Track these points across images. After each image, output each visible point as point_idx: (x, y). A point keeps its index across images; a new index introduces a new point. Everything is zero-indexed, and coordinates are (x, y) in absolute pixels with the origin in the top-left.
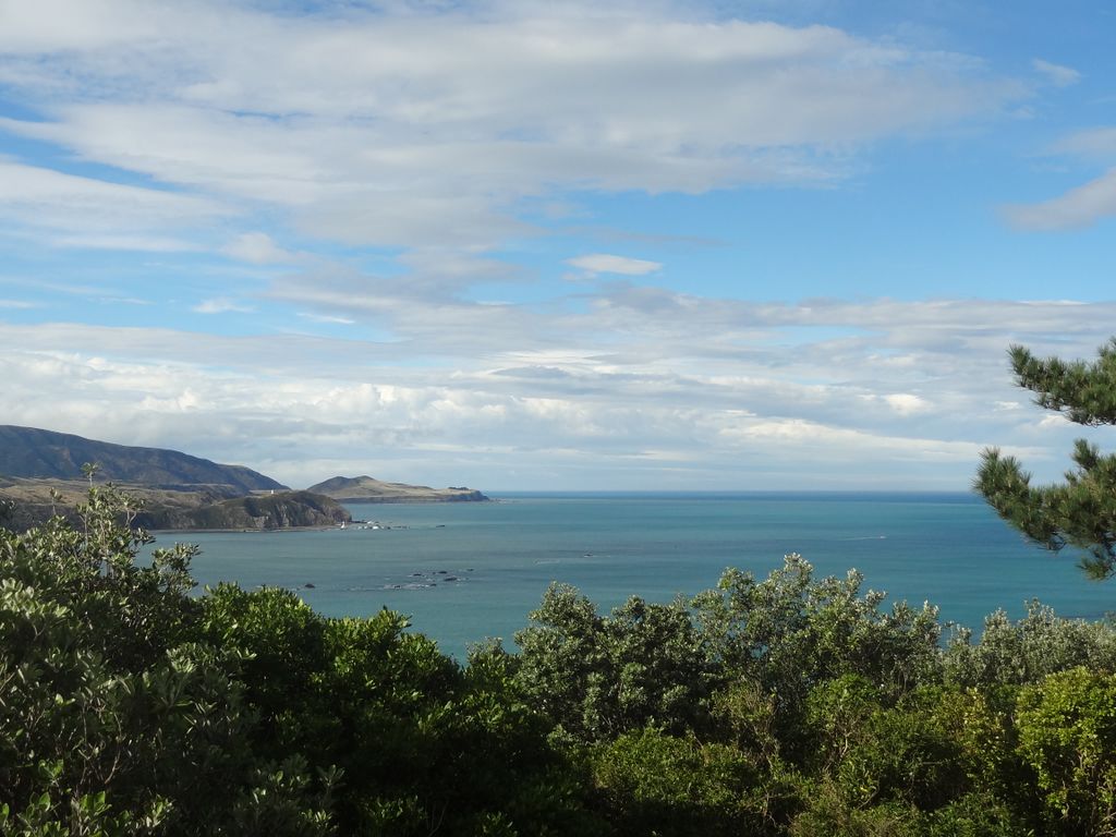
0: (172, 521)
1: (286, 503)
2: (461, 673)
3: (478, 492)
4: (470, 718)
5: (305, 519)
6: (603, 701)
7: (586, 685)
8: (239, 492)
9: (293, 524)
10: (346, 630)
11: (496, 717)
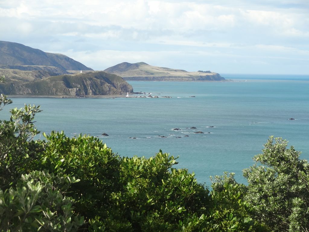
0: (17, 90)
1: (90, 79)
2: (211, 195)
3: (218, 75)
4: (216, 226)
5: (103, 90)
6: (303, 217)
7: (291, 205)
8: (59, 71)
9: (95, 93)
10: (135, 165)
11: (234, 226)
